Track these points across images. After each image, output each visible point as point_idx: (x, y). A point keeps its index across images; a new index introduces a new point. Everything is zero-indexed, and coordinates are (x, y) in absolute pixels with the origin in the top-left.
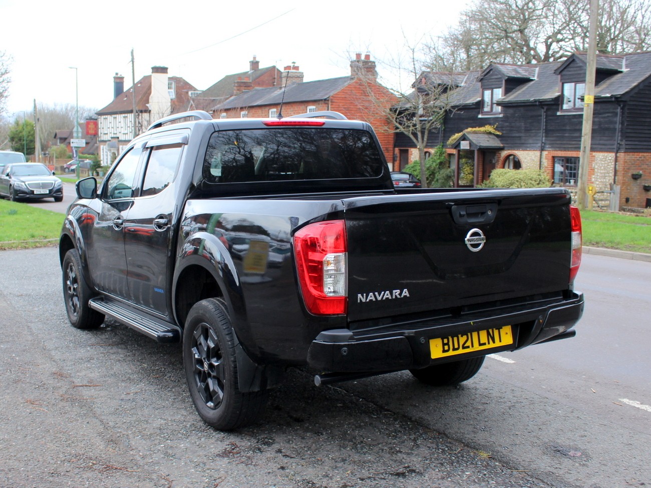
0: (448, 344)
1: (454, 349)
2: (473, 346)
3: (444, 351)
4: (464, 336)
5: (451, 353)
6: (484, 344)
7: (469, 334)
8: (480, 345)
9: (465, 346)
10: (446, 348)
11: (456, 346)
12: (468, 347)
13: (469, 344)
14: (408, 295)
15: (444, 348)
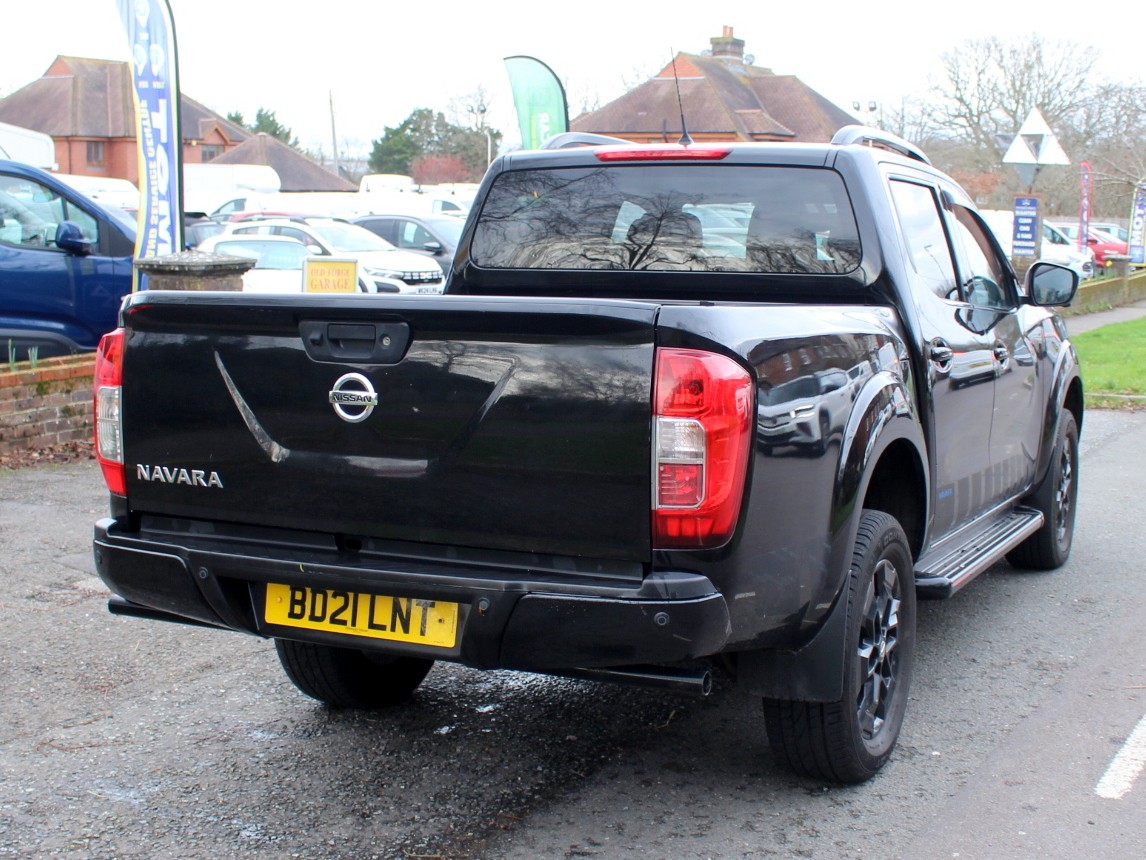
0: (302, 603)
1: (313, 618)
2: (354, 624)
3: (292, 615)
4: (338, 598)
5: (304, 623)
6: (382, 628)
7: (351, 596)
8: (372, 626)
9: (338, 617)
10: (298, 609)
11: (318, 613)
12: (344, 623)
13: (347, 615)
14: (221, 485)
15: (292, 608)
